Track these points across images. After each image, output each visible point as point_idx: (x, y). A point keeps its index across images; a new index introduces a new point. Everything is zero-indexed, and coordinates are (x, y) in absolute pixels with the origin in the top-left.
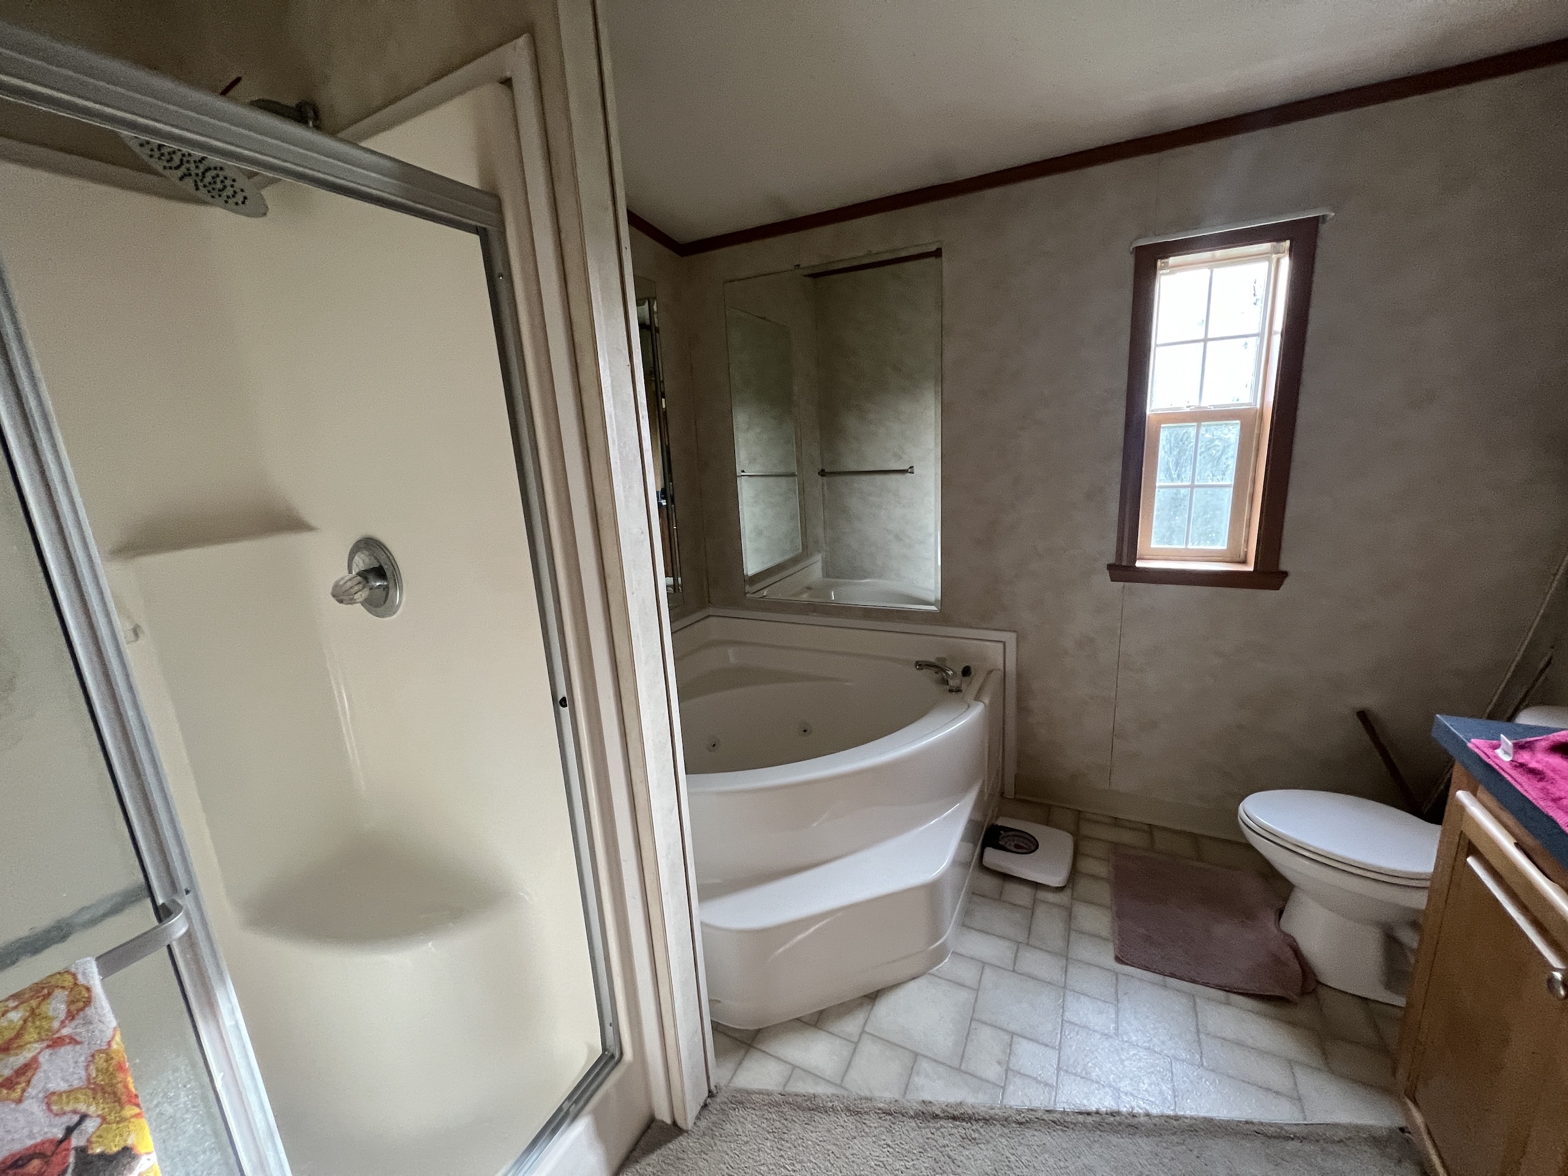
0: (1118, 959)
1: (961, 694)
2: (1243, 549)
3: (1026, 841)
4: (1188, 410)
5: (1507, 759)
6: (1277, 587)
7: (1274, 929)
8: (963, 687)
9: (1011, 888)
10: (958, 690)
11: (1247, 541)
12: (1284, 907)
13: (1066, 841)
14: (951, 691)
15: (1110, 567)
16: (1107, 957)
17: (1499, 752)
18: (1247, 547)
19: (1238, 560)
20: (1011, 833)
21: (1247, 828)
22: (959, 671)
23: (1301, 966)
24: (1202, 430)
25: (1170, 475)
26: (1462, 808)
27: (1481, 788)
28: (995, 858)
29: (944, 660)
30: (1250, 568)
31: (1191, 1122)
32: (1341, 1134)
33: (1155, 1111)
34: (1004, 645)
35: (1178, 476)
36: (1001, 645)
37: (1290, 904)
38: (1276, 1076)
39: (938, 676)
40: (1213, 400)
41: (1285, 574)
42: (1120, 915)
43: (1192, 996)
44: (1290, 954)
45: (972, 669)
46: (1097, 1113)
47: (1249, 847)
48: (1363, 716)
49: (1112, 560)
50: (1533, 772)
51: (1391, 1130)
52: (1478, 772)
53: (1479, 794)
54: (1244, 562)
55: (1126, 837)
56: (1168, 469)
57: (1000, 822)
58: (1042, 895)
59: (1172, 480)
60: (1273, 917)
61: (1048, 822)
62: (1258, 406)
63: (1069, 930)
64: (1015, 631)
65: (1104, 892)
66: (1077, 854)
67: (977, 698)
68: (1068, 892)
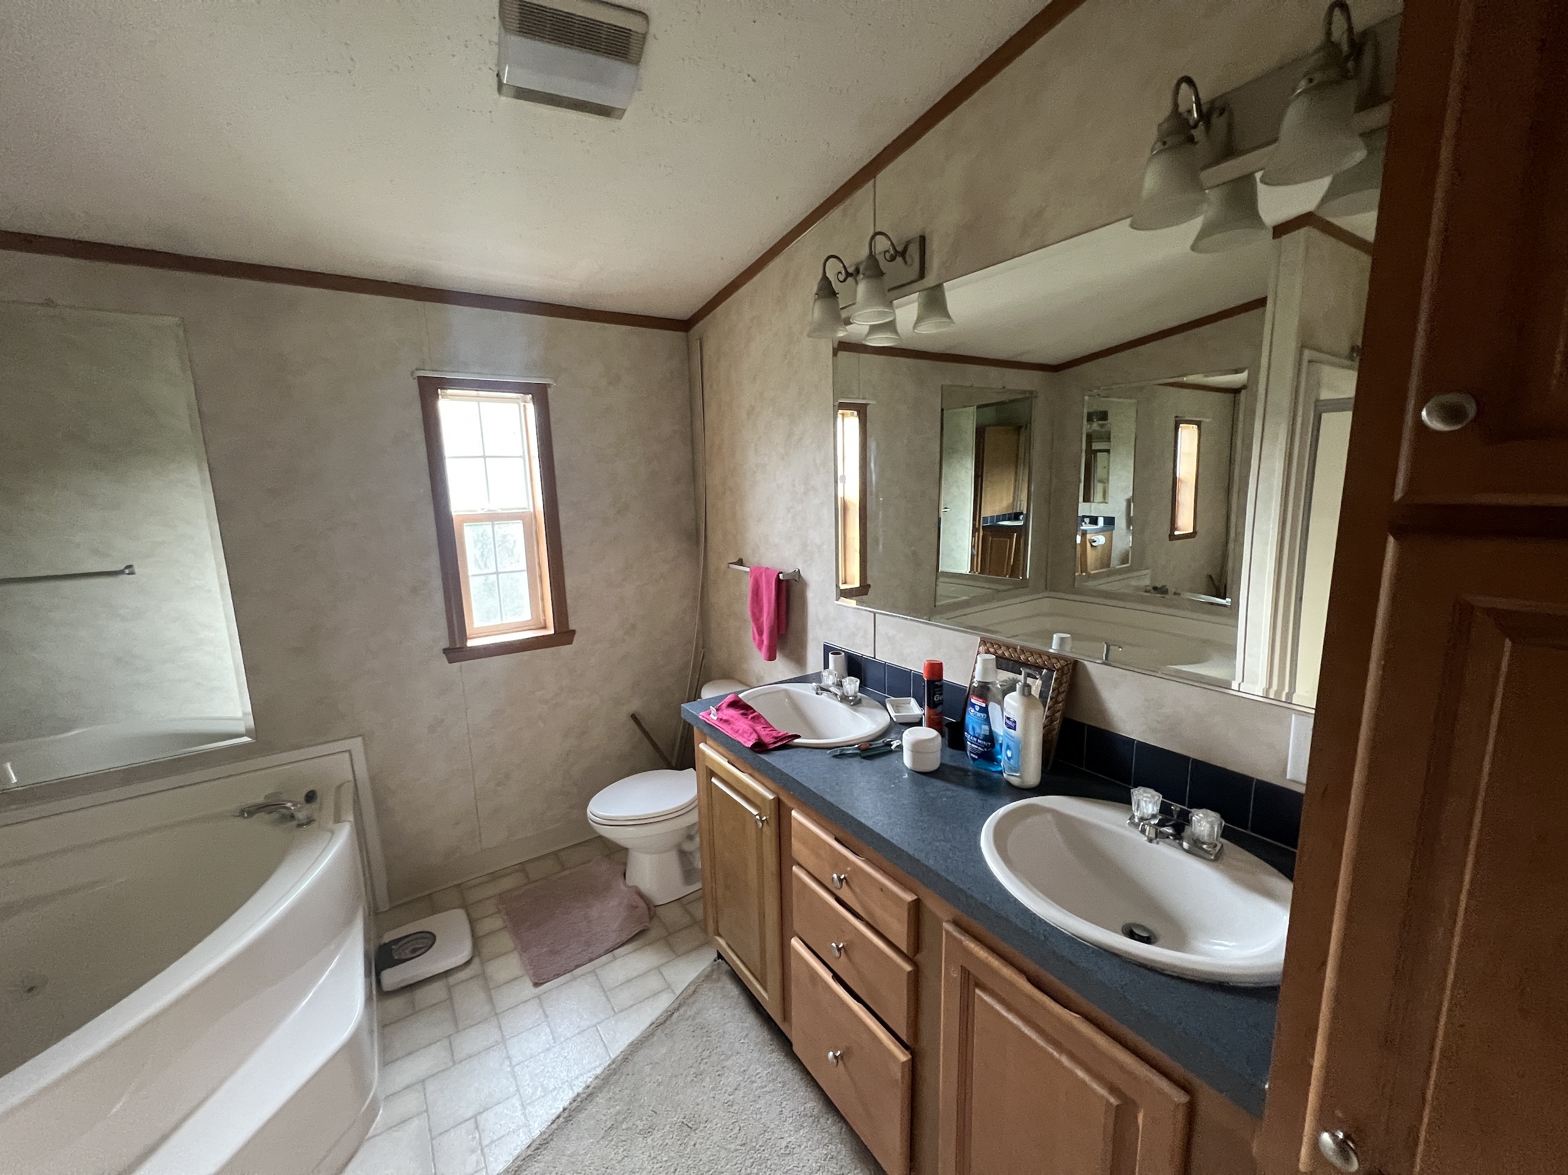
0: (536, 985)
1: (315, 825)
2: (542, 617)
3: (420, 941)
4: (482, 512)
5: (715, 718)
6: (570, 643)
7: (623, 887)
8: (315, 816)
9: (421, 994)
10: (310, 821)
11: (544, 611)
12: (625, 870)
13: (458, 917)
14: (300, 825)
15: (445, 651)
16: (526, 988)
17: (712, 716)
18: (545, 616)
19: (539, 626)
20: (402, 942)
21: (595, 825)
22: (301, 798)
23: (645, 902)
24: (496, 527)
25: (479, 565)
26: (703, 753)
27: (708, 738)
28: (393, 977)
29: (275, 794)
30: (552, 632)
31: (621, 1056)
32: (693, 988)
33: (599, 1071)
34: (351, 755)
35: (485, 565)
36: (347, 755)
37: (629, 866)
38: (653, 983)
39: (275, 816)
40: (498, 505)
41: (573, 632)
42: (524, 948)
43: (593, 972)
44: (636, 897)
45: (319, 794)
46: (565, 1109)
47: (601, 838)
48: (634, 717)
49: (445, 644)
50: (726, 721)
51: (712, 966)
52: (706, 730)
53: (708, 742)
54: (545, 627)
55: (507, 883)
56: (476, 561)
57: (387, 938)
58: (452, 980)
59: (480, 568)
60: (621, 880)
61: (434, 910)
62: (532, 510)
63: (488, 990)
64: (360, 735)
65: (506, 940)
66: (472, 922)
67: (338, 820)
68: (476, 960)
